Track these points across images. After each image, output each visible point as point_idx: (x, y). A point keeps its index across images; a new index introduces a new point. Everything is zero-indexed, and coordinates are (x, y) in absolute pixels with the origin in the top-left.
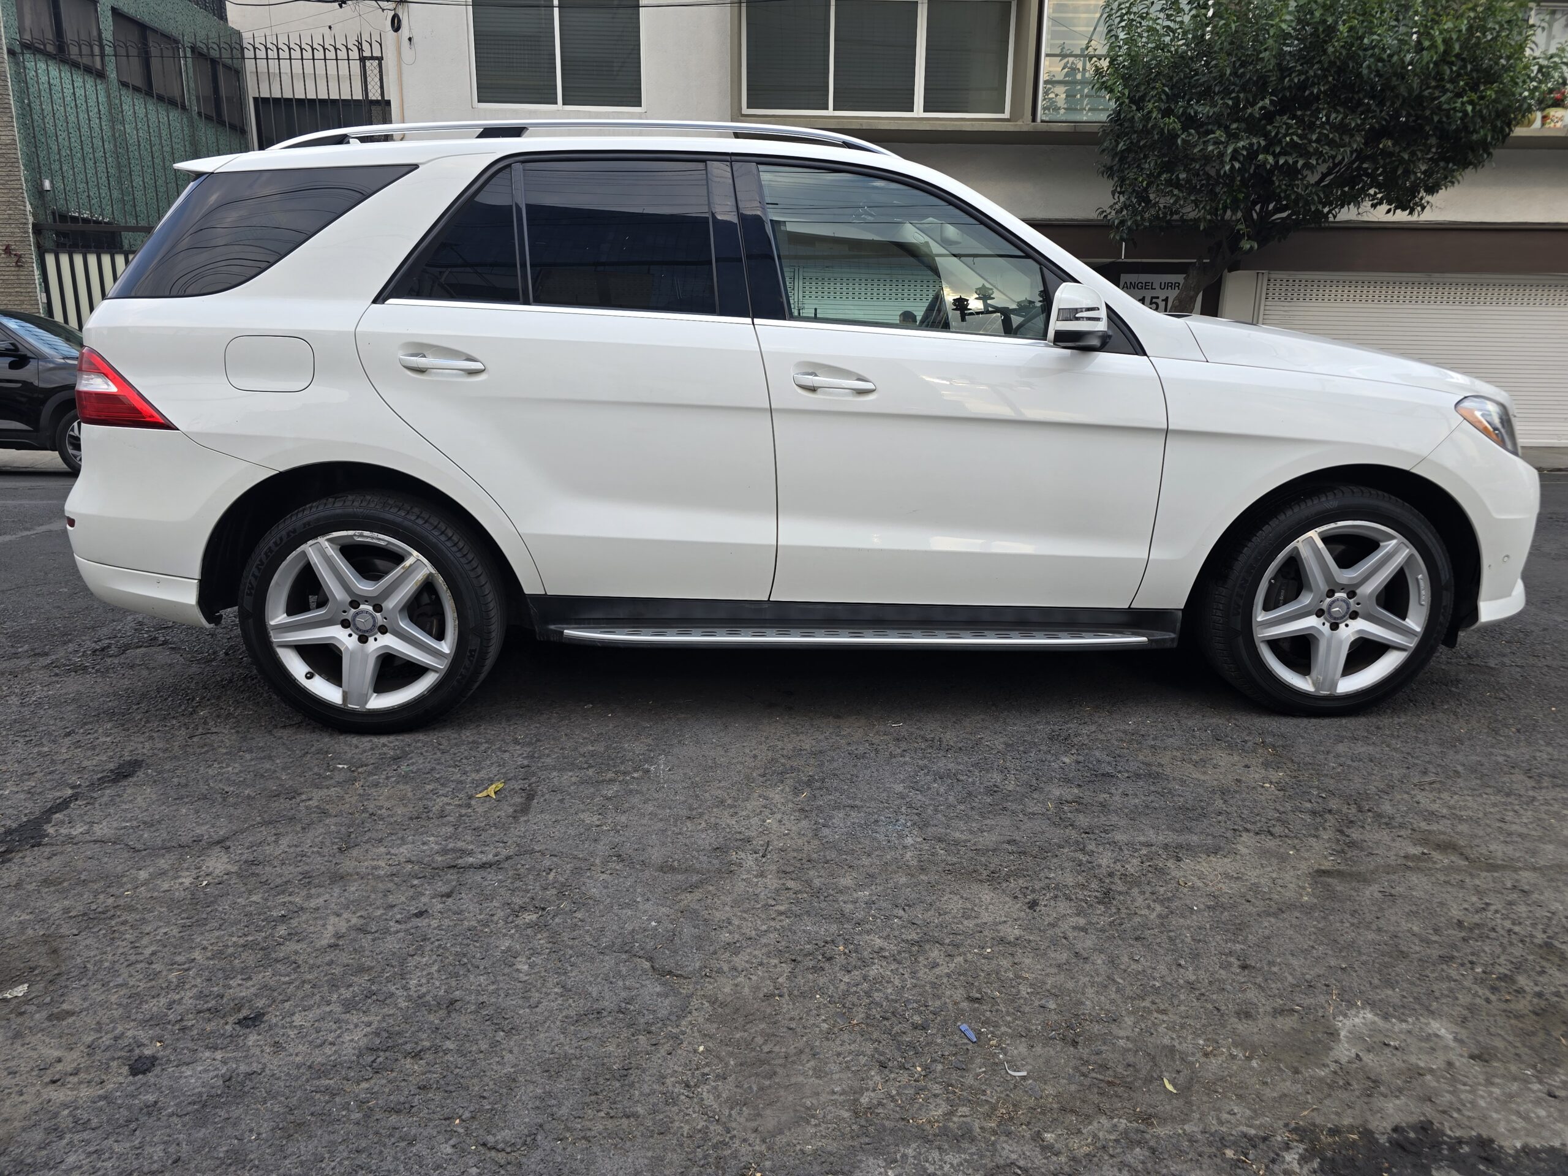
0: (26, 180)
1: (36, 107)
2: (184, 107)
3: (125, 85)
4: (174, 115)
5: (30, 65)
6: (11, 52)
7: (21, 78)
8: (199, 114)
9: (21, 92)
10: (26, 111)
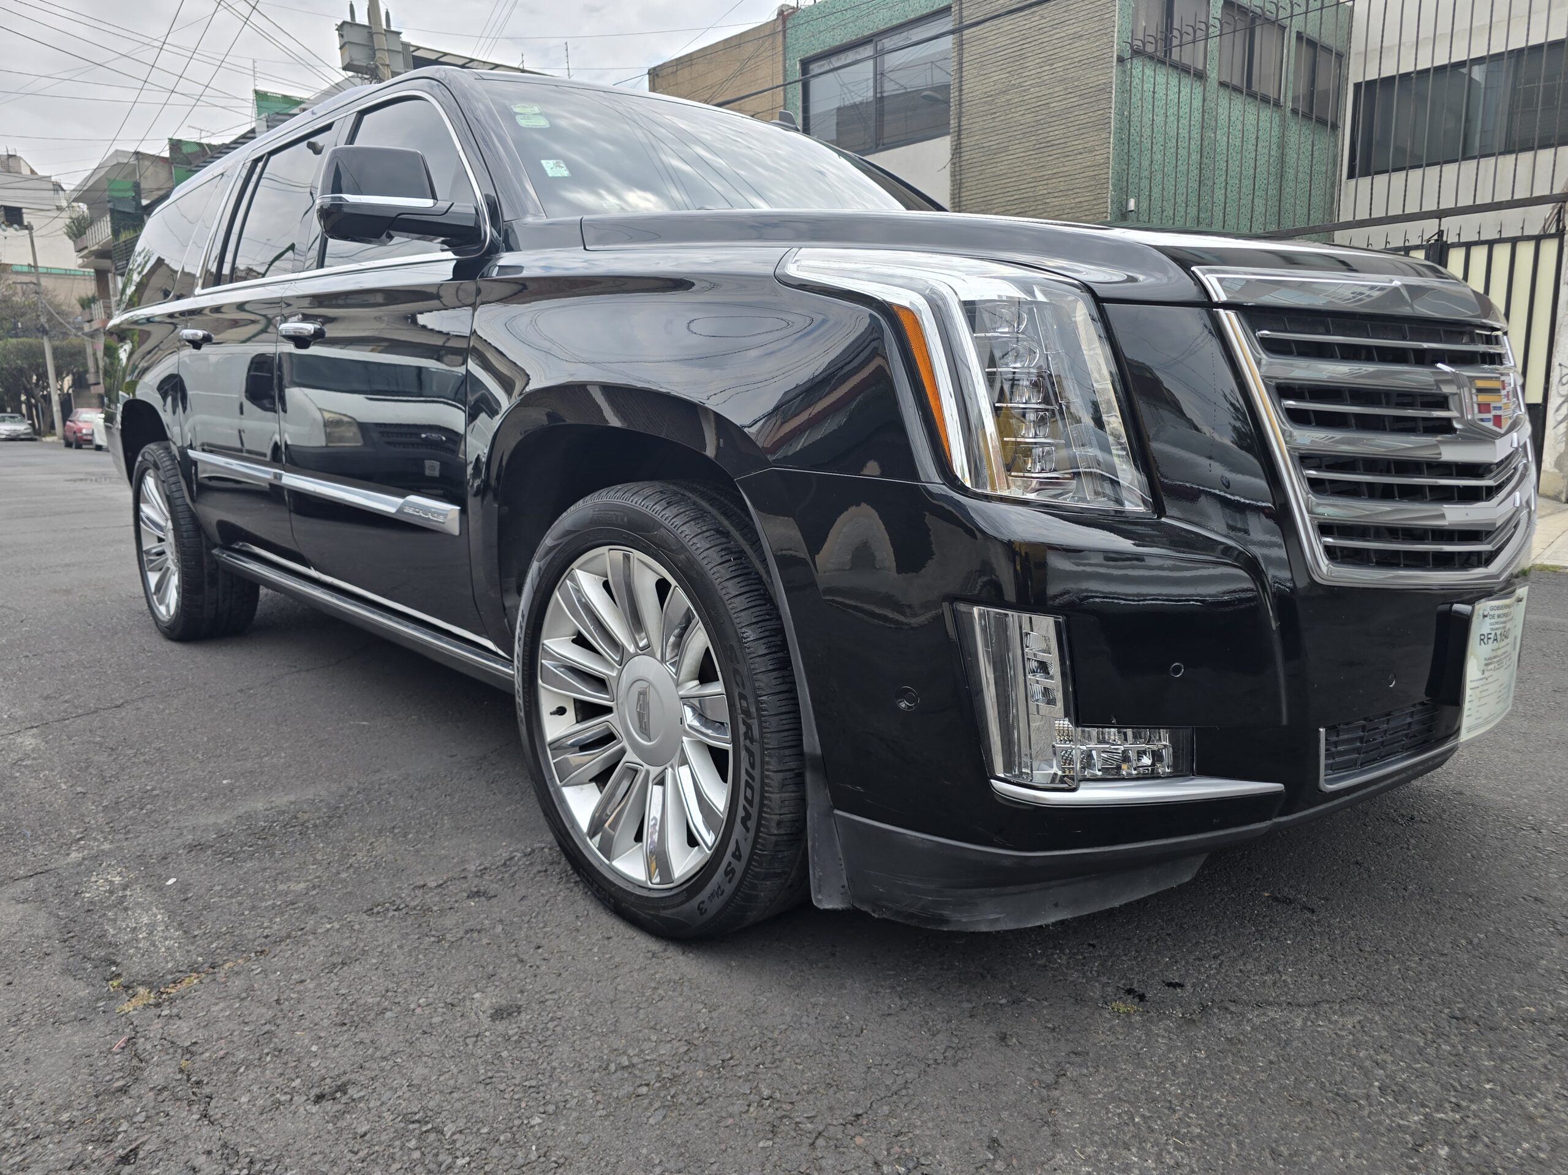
0: (1112, 201)
1: (1135, 119)
2: (1277, 104)
3: (1223, 84)
4: (1266, 113)
5: (1137, 72)
6: (1121, 60)
7: (1126, 89)
8: (1295, 112)
9: (1123, 103)
10: (1126, 122)
